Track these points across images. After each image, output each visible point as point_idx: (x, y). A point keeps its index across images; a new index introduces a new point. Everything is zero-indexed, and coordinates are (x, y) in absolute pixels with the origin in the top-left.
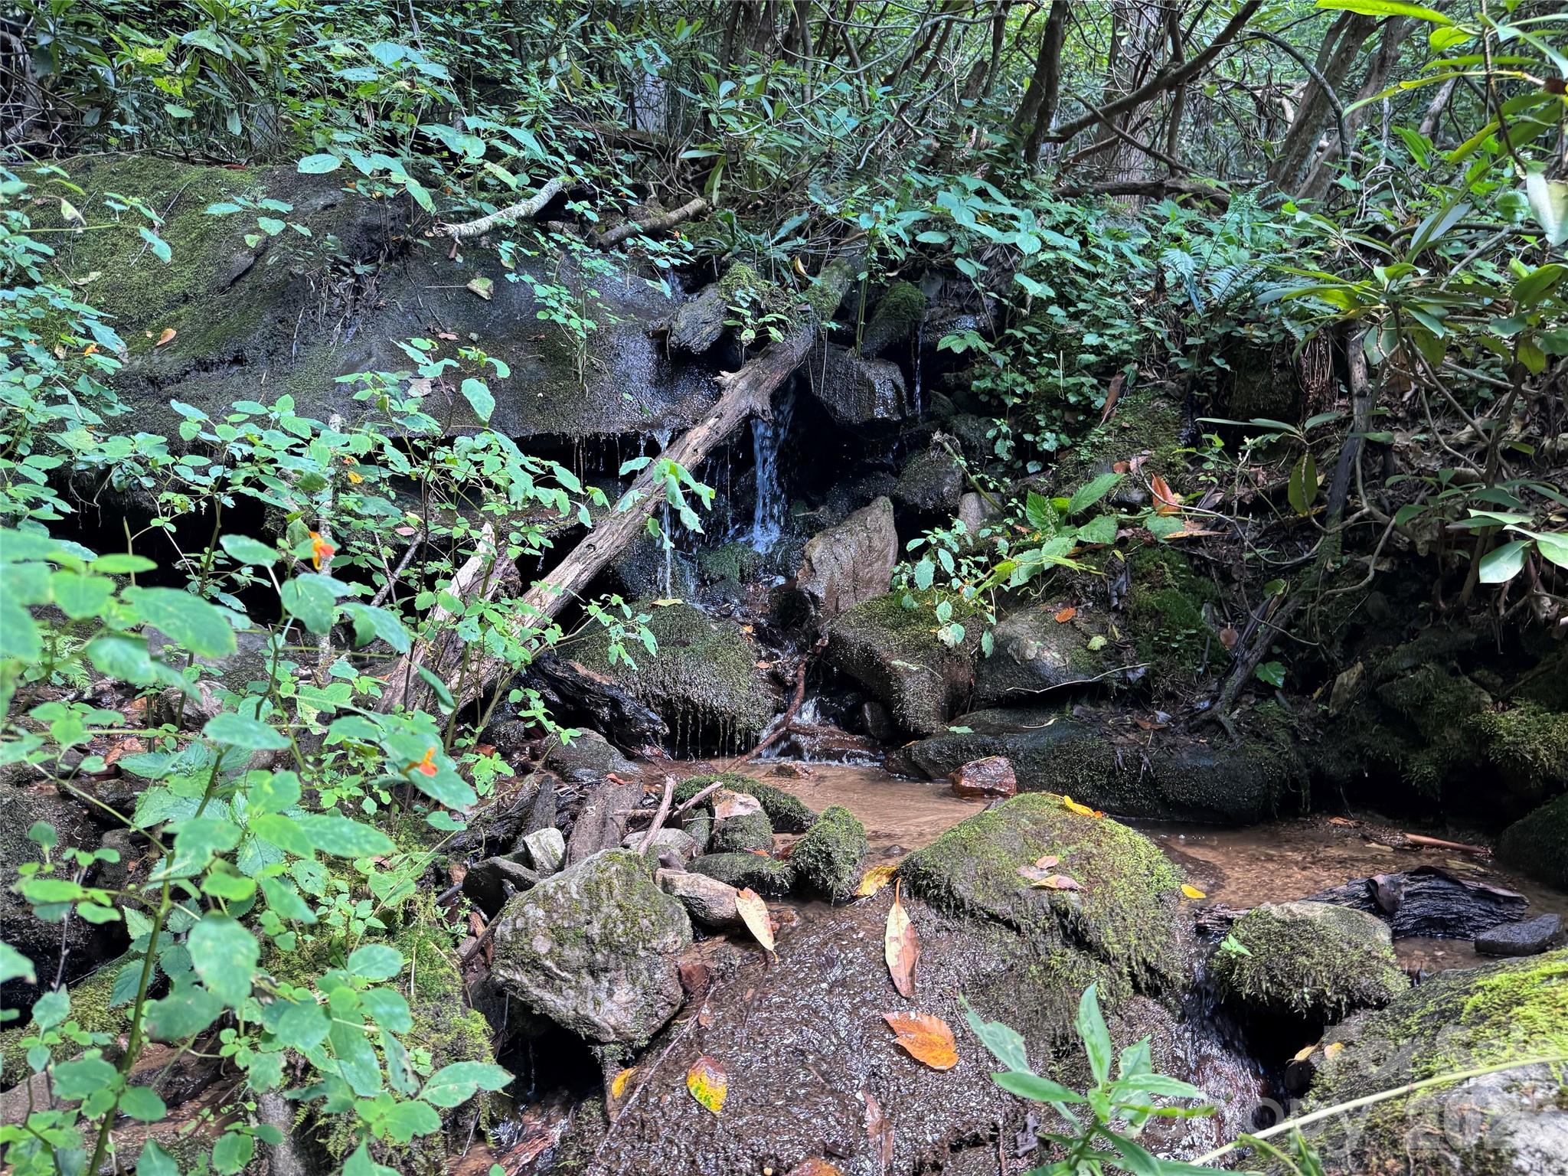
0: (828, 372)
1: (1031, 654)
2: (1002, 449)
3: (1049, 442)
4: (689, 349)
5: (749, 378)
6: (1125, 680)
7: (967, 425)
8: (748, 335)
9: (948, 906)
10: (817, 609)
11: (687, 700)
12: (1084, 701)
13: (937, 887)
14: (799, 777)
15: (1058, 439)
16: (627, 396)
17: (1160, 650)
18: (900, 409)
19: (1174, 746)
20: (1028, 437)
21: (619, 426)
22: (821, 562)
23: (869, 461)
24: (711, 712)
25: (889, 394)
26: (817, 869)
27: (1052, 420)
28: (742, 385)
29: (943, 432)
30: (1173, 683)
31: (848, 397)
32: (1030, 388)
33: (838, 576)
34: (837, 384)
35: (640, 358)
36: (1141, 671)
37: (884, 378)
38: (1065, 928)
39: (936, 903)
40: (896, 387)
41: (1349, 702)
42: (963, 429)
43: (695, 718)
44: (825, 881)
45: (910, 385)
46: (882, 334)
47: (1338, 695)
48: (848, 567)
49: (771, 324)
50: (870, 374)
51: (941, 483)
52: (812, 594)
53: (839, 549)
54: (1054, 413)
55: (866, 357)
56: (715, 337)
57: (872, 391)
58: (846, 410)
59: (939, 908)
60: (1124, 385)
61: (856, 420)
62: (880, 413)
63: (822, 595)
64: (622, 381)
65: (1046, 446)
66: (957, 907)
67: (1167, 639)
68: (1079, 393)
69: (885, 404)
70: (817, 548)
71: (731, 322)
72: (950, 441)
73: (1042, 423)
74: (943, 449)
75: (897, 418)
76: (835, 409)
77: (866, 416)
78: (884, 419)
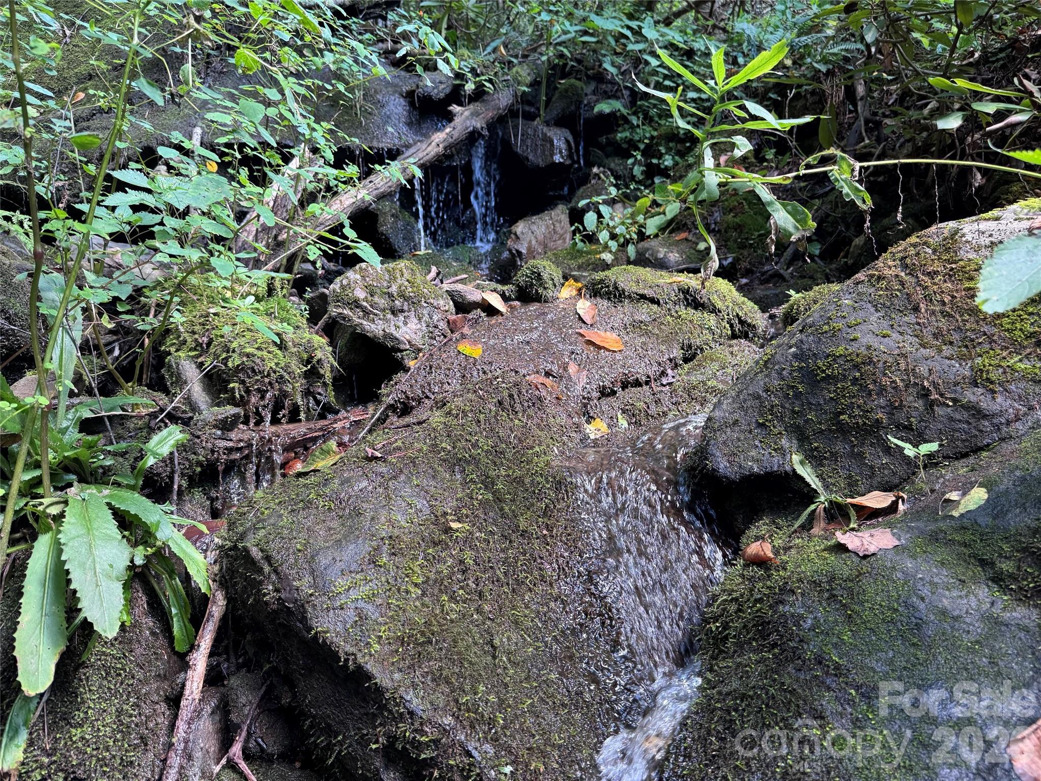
0: (523, 135)
1: (661, 255)
2: (638, 171)
3: (668, 161)
4: (430, 97)
5: (472, 110)
7: (615, 163)
8: (470, 87)
9: (615, 296)
13: (608, 287)
15: (673, 159)
16: (390, 129)
17: (742, 246)
18: (570, 156)
20: (655, 161)
21: (385, 144)
22: (522, 233)
23: (551, 193)
25: (563, 146)
26: (532, 285)
27: (669, 150)
28: (467, 113)
29: (600, 167)
30: (750, 263)
31: (536, 150)
32: (655, 134)
33: (534, 242)
34: (529, 142)
35: (397, 107)
36: (730, 260)
37: (560, 139)
38: (687, 300)
39: (608, 296)
40: (567, 141)
41: (860, 255)
42: (612, 165)
44: (537, 291)
45: (577, 141)
46: (558, 107)
47: (853, 252)
48: (541, 237)
49: (485, 80)
50: (550, 134)
52: (517, 251)
53: (534, 228)
54: (671, 145)
55: (547, 123)
56: (448, 91)
57: (552, 145)
58: (535, 158)
59: (609, 299)
61: (542, 164)
62: (557, 159)
63: (524, 251)
64: (387, 119)
65: (666, 163)
66: (620, 295)
67: (747, 239)
69: (561, 152)
70: (520, 227)
71: (458, 82)
72: (604, 173)
73: (663, 151)
74: (599, 178)
75: (568, 162)
76: (527, 159)
77: (548, 161)
78: (560, 163)
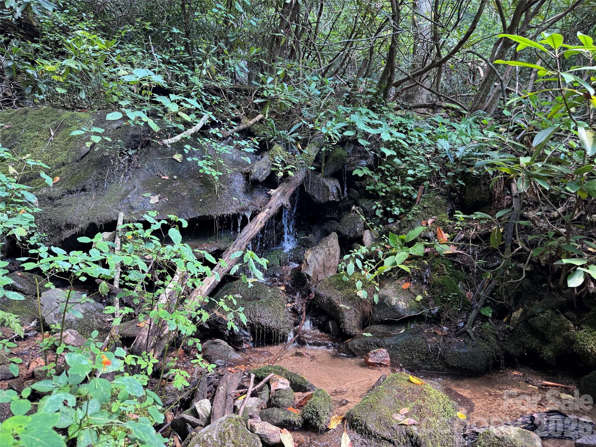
0: (311, 183)
1: (393, 303)
2: (378, 213)
3: (397, 211)
4: (258, 180)
5: (281, 191)
6: (430, 313)
7: (364, 203)
8: (280, 174)
9: (365, 433)
10: (310, 280)
11: (259, 324)
12: (415, 322)
14: (304, 357)
15: (400, 210)
16: (234, 198)
17: (444, 301)
18: (339, 197)
19: (450, 343)
20: (388, 209)
21: (231, 211)
22: (311, 261)
23: (328, 216)
24: (269, 328)
25: (335, 191)
26: (312, 418)
27: (397, 202)
28: (279, 194)
29: (356, 205)
30: (449, 315)
31: (319, 193)
32: (388, 189)
33: (317, 267)
34: (315, 187)
35: (239, 183)
36: (437, 310)
37: (333, 185)
38: (412, 442)
40: (337, 188)
41: (518, 324)
42: (363, 205)
43: (263, 330)
44: (316, 424)
45: (343, 188)
46: (332, 168)
47: (513, 321)
48: (321, 263)
49: (289, 170)
50: (327, 184)
51: (356, 227)
52: (307, 275)
53: (317, 255)
54: (398, 200)
55: (326, 177)
56: (268, 174)
57: (328, 190)
58: (318, 197)
60: (424, 189)
61: (322, 201)
62: (331, 198)
63: (311, 275)
64: (232, 192)
65: (395, 213)
66: (369, 434)
67: (446, 297)
68: (407, 192)
69: (333, 195)
70: (309, 255)
71: (273, 169)
72: (358, 209)
73: (393, 204)
74: (356, 212)
75: (338, 200)
76: (314, 197)
77: (326, 200)
78: (333, 201)
